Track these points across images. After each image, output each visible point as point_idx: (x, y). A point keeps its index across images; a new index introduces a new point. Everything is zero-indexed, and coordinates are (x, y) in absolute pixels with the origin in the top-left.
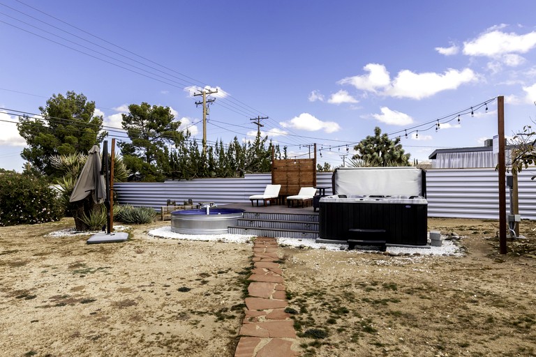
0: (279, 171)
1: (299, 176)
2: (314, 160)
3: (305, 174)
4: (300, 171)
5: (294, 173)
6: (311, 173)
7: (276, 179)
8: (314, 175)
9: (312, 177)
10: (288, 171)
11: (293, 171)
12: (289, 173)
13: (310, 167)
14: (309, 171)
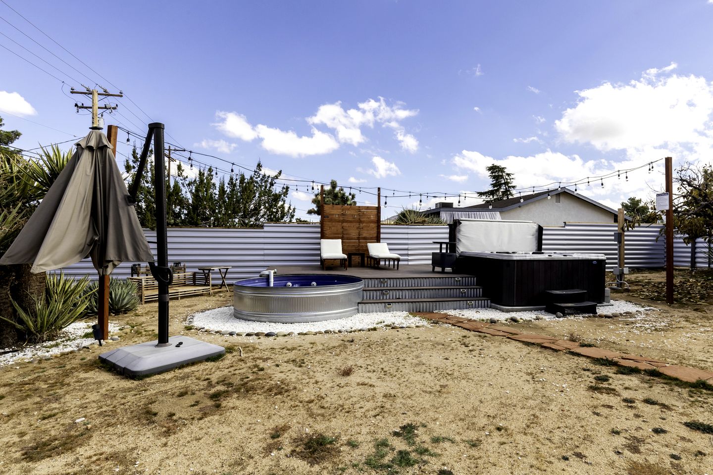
0: (331, 220)
1: (358, 228)
2: (378, 209)
3: (366, 226)
4: (360, 222)
5: (352, 225)
6: (374, 225)
7: (327, 232)
8: (379, 228)
9: (375, 231)
10: (343, 221)
11: (351, 222)
12: (345, 224)
13: (373, 217)
14: (372, 222)
